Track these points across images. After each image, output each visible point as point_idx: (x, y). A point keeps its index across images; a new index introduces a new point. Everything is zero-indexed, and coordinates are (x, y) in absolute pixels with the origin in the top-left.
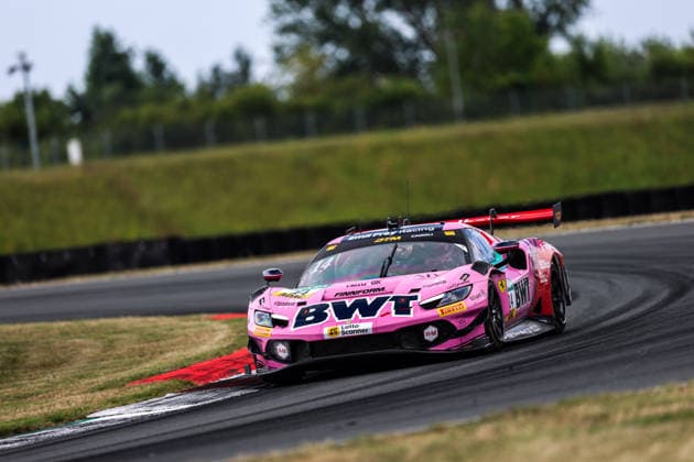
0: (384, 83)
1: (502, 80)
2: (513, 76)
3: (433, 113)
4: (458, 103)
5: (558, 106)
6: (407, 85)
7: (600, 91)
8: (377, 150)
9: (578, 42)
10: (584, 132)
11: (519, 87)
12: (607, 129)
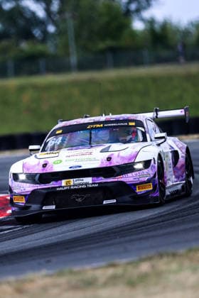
0: (25, 46)
1: (102, 45)
2: (110, 43)
3: (58, 66)
4: (74, 59)
5: (137, 62)
6: (40, 47)
7: (164, 53)
8: (22, 89)
9: (151, 22)
10: (155, 79)
11: (113, 50)
12: (170, 78)
